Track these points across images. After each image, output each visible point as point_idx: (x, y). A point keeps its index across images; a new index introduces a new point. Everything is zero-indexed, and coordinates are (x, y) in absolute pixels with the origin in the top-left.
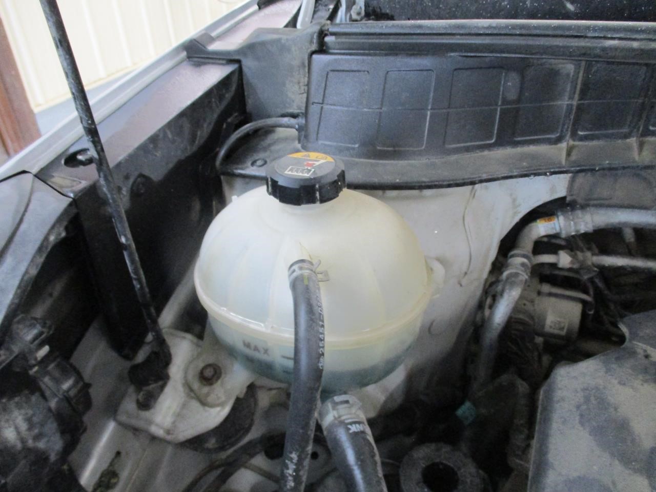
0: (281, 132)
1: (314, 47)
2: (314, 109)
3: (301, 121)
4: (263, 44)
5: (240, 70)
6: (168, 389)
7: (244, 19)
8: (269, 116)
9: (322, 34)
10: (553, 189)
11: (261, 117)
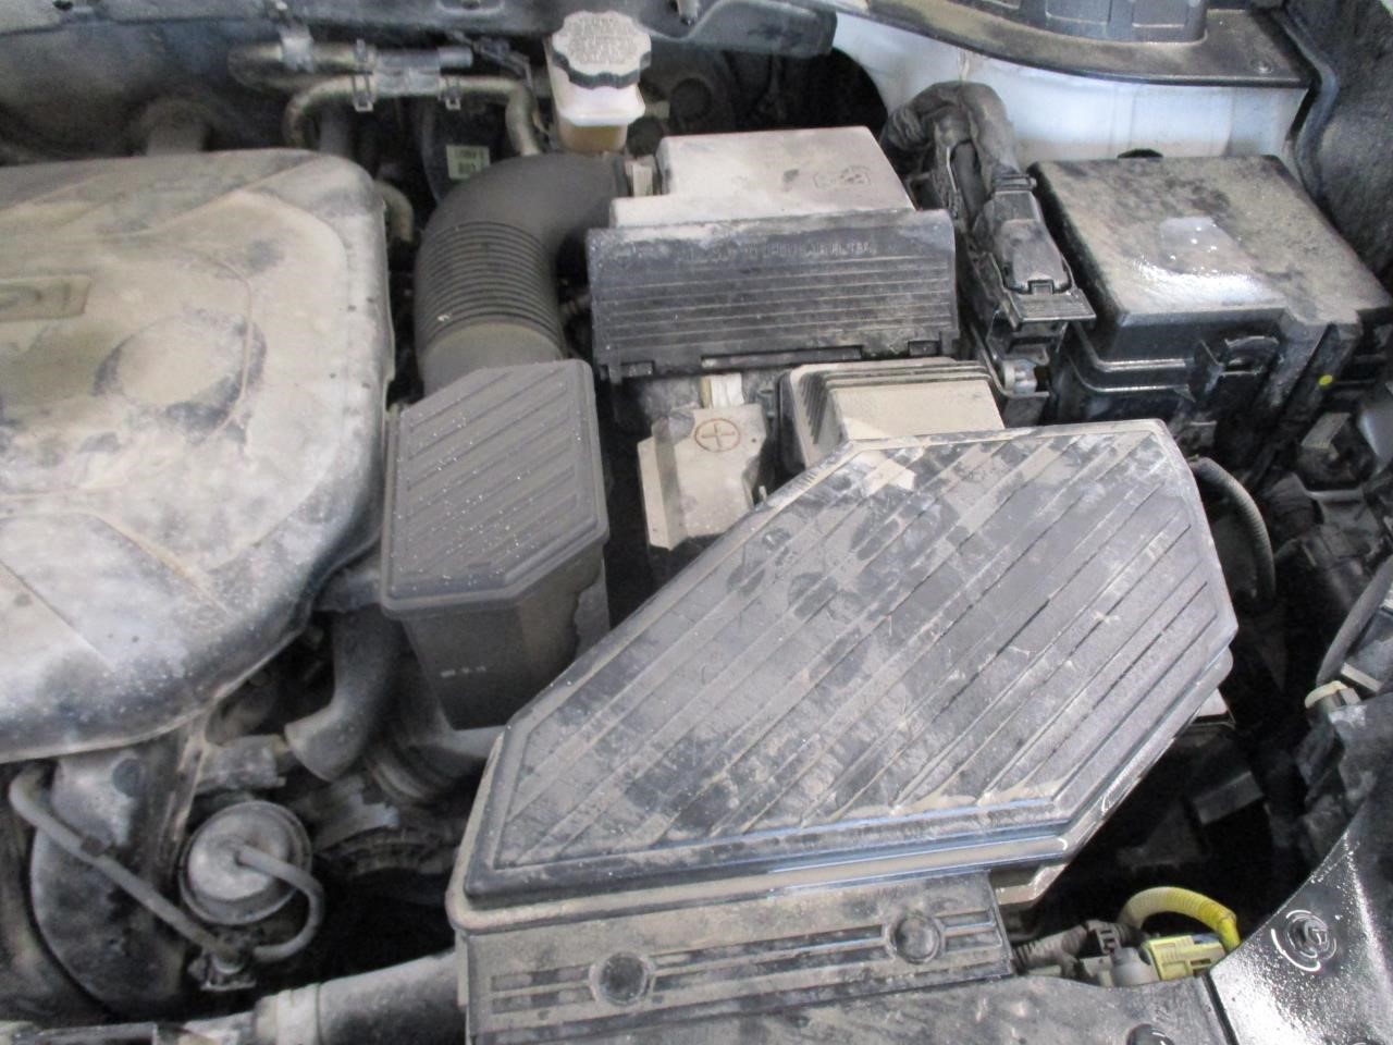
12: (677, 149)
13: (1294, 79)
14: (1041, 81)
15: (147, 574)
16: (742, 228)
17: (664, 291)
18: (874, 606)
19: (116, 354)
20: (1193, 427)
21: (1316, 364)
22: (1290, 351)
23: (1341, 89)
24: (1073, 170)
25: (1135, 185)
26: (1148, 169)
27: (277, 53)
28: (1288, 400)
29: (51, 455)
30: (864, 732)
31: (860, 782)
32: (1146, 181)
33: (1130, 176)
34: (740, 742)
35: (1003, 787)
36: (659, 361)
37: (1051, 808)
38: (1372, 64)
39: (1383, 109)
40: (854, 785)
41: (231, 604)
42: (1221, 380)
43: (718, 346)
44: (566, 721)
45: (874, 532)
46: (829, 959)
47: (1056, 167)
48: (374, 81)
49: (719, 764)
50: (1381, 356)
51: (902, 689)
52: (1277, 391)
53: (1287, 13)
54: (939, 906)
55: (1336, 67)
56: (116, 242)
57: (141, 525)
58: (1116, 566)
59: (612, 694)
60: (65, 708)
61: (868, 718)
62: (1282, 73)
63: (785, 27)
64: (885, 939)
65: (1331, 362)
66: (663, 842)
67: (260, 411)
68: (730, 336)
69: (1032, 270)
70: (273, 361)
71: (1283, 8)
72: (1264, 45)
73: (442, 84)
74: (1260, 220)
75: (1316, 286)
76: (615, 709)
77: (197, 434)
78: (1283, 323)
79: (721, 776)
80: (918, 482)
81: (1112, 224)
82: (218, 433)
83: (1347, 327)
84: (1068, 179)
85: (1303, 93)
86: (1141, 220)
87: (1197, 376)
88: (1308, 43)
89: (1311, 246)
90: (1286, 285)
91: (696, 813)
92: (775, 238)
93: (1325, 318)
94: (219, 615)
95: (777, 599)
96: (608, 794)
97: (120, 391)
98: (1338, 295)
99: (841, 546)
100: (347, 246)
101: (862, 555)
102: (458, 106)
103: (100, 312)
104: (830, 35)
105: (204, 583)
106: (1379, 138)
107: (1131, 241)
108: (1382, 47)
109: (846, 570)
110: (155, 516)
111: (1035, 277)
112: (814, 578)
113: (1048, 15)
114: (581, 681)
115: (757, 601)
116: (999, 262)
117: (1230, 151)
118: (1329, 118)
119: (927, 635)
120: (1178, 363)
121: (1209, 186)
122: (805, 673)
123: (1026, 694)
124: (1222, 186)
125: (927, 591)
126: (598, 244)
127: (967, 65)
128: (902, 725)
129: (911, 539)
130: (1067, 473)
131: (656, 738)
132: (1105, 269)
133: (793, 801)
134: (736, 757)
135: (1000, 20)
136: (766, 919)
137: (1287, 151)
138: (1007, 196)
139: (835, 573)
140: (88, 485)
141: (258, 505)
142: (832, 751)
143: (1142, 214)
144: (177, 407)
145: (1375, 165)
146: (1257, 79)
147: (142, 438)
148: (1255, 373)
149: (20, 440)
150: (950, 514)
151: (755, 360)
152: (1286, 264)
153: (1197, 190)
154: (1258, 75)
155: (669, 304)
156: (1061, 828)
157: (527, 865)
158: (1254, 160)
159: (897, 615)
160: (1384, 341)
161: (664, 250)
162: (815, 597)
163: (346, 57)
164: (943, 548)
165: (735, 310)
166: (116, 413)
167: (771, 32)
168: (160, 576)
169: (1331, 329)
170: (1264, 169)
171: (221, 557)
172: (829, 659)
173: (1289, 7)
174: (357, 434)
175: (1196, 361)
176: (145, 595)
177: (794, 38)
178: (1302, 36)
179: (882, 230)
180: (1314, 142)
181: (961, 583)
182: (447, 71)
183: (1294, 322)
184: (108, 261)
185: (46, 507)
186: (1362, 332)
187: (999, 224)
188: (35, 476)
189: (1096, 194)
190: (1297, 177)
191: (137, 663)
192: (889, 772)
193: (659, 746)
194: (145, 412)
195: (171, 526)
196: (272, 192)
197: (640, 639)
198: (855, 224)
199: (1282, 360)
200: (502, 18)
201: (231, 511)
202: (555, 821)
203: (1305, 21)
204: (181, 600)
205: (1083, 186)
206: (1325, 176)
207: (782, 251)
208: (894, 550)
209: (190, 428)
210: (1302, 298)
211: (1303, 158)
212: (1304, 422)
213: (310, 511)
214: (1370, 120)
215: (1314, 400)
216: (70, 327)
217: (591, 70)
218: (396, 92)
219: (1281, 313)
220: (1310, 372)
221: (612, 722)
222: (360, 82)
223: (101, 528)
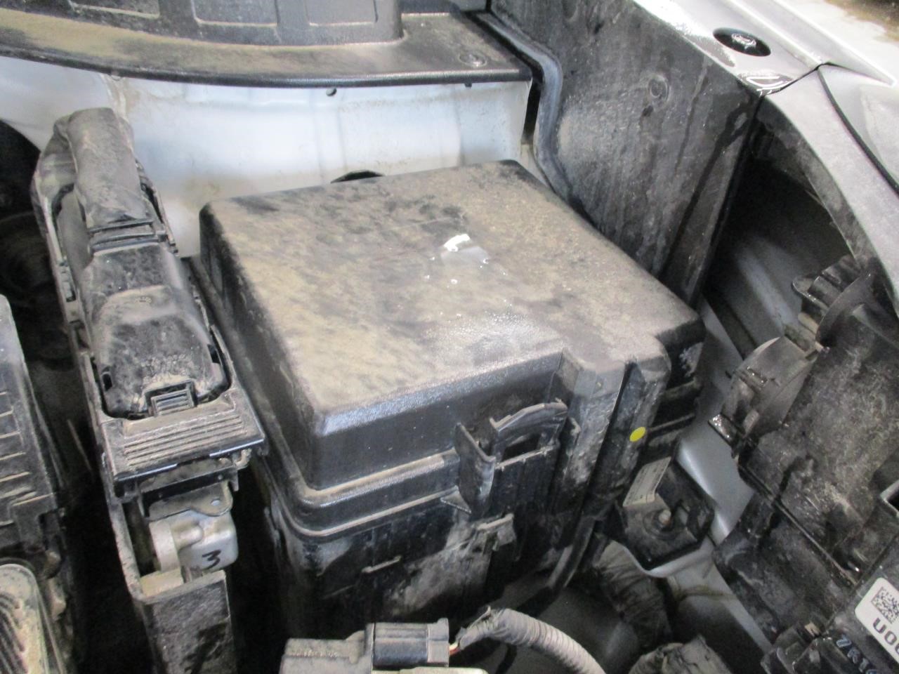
13: (514, 71)
14: (215, 105)
20: (483, 531)
21: (621, 418)
22: (584, 414)
23: (565, 77)
24: (259, 206)
25: (345, 214)
26: (362, 193)
28: (595, 471)
32: (358, 206)
33: (338, 204)
38: (592, 39)
39: (616, 87)
42: (498, 476)
47: (235, 205)
50: (694, 383)
52: (580, 464)
53: (492, 14)
55: (555, 55)
62: (499, 65)
65: (641, 411)
69: (154, 373)
71: (488, 9)
72: (473, 41)
74: (509, 235)
75: (596, 310)
78: (566, 374)
81: (309, 271)
83: (650, 363)
84: (251, 218)
85: (527, 87)
86: (351, 258)
87: (465, 474)
88: (521, 38)
89: (576, 257)
90: (557, 316)
93: (620, 357)
98: (626, 318)
106: (620, 121)
107: (335, 290)
108: (598, 17)
113: (200, 21)
117: (464, 160)
118: (561, 112)
120: (432, 462)
121: (441, 203)
124: (455, 200)
127: (123, 99)
132: (290, 343)
135: (141, 35)
137: (525, 154)
138: (114, 256)
143: (353, 250)
145: (624, 151)
146: (470, 72)
148: (544, 451)
152: (552, 286)
153: (425, 209)
154: (470, 68)
158: (491, 167)
160: (693, 365)
169: (631, 369)
170: (503, 175)
173: (493, 8)
175: (460, 454)
178: (513, 32)
180: (551, 143)
183: (578, 371)
186: (669, 365)
189: (290, 232)
190: (541, 179)
199: (576, 430)
203: (511, 16)
205: (272, 224)
206: (571, 176)
210: (581, 329)
211: (545, 160)
212: (622, 486)
214: (604, 103)
215: (628, 461)
219: (561, 359)
220: (616, 431)
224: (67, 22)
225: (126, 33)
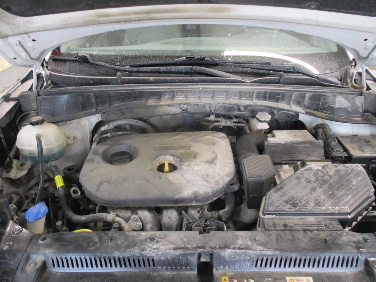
0: (32, 115)
1: (37, 95)
2: (39, 108)
3: (36, 111)
4: (24, 95)
5: (19, 101)
6: (13, 169)
7: (18, 87)
8: (28, 111)
9: (38, 92)
10: (98, 119)
11: (26, 111)
12: (275, 132)
14: (335, 124)
15: (205, 181)
16: (288, 142)
17: (276, 150)
18: (317, 183)
19: (196, 154)
24: (343, 137)
26: (356, 137)
27: (209, 119)
29: (189, 166)
30: (318, 198)
31: (318, 204)
32: (355, 139)
33: (353, 138)
34: (299, 198)
35: (340, 206)
36: (276, 161)
37: (347, 210)
40: (317, 204)
41: (217, 186)
42: (372, 168)
43: (285, 159)
44: (275, 193)
45: (316, 174)
46: (315, 227)
47: (339, 136)
48: (223, 123)
49: (297, 200)
51: (322, 193)
54: (331, 223)
56: (192, 141)
57: (203, 175)
58: (354, 181)
59: (281, 190)
60: (195, 197)
61: (318, 196)
63: (291, 116)
64: (323, 225)
66: (290, 208)
67: (218, 162)
68: (287, 158)
69: (337, 149)
70: (218, 156)
73: (233, 124)
76: (282, 192)
77: (209, 164)
79: (297, 201)
80: (322, 168)
81: (350, 144)
82: (212, 164)
91: (294, 205)
92: (294, 143)
94: (215, 187)
95: (303, 181)
96: (281, 202)
97: (197, 159)
99: (312, 175)
100: (226, 143)
101: (315, 176)
102: (235, 128)
103: (192, 149)
104: (298, 118)
105: (213, 183)
107: (354, 147)
109: (313, 178)
110: (205, 174)
111: (337, 150)
112: (308, 179)
113: (336, 114)
114: (276, 189)
115: (300, 181)
116: (331, 148)
117: (371, 135)
119: (325, 187)
121: (367, 140)
122: (308, 190)
123: (341, 196)
124: (369, 140)
125: (325, 182)
126: (266, 143)
127: (322, 122)
128: (323, 198)
129: (322, 175)
130: (345, 169)
131: (288, 196)
132: (349, 150)
133: (308, 205)
134: (299, 199)
135: (328, 115)
136: (305, 222)
138: (331, 139)
139: (311, 178)
140: (195, 170)
141: (219, 174)
142: (313, 200)
143: (355, 143)
144: (206, 161)
147: (202, 164)
149: (185, 164)
150: (327, 173)
151: (291, 162)
153: (365, 140)
155: (277, 152)
156: (349, 214)
157: (271, 209)
159: (321, 184)
161: (276, 144)
162: (309, 181)
163: (219, 119)
164: (327, 177)
165: (288, 154)
166: (197, 161)
167: (288, 117)
168: (207, 181)
171: (215, 180)
172: (311, 189)
174: (232, 166)
176: (205, 183)
177: (292, 118)
179: (311, 143)
181: (330, 181)
182: (234, 122)
184: (192, 143)
185: (190, 172)
187: (330, 143)
188: (188, 168)
189: (347, 140)
191: (205, 192)
192: (322, 203)
193: (288, 197)
194: (201, 161)
195: (207, 175)
196: (213, 136)
197: (284, 184)
198: (306, 142)
200: (245, 114)
201: (216, 174)
202: (274, 204)
204: (210, 184)
205: (344, 139)
207: (295, 145)
208: (320, 176)
209: (208, 164)
213: (227, 175)
216: (189, 151)
217: (263, 120)
218: (226, 125)
221: (281, 194)
222: (221, 123)
223: (198, 175)
224: (318, 112)
225: (326, 114)
